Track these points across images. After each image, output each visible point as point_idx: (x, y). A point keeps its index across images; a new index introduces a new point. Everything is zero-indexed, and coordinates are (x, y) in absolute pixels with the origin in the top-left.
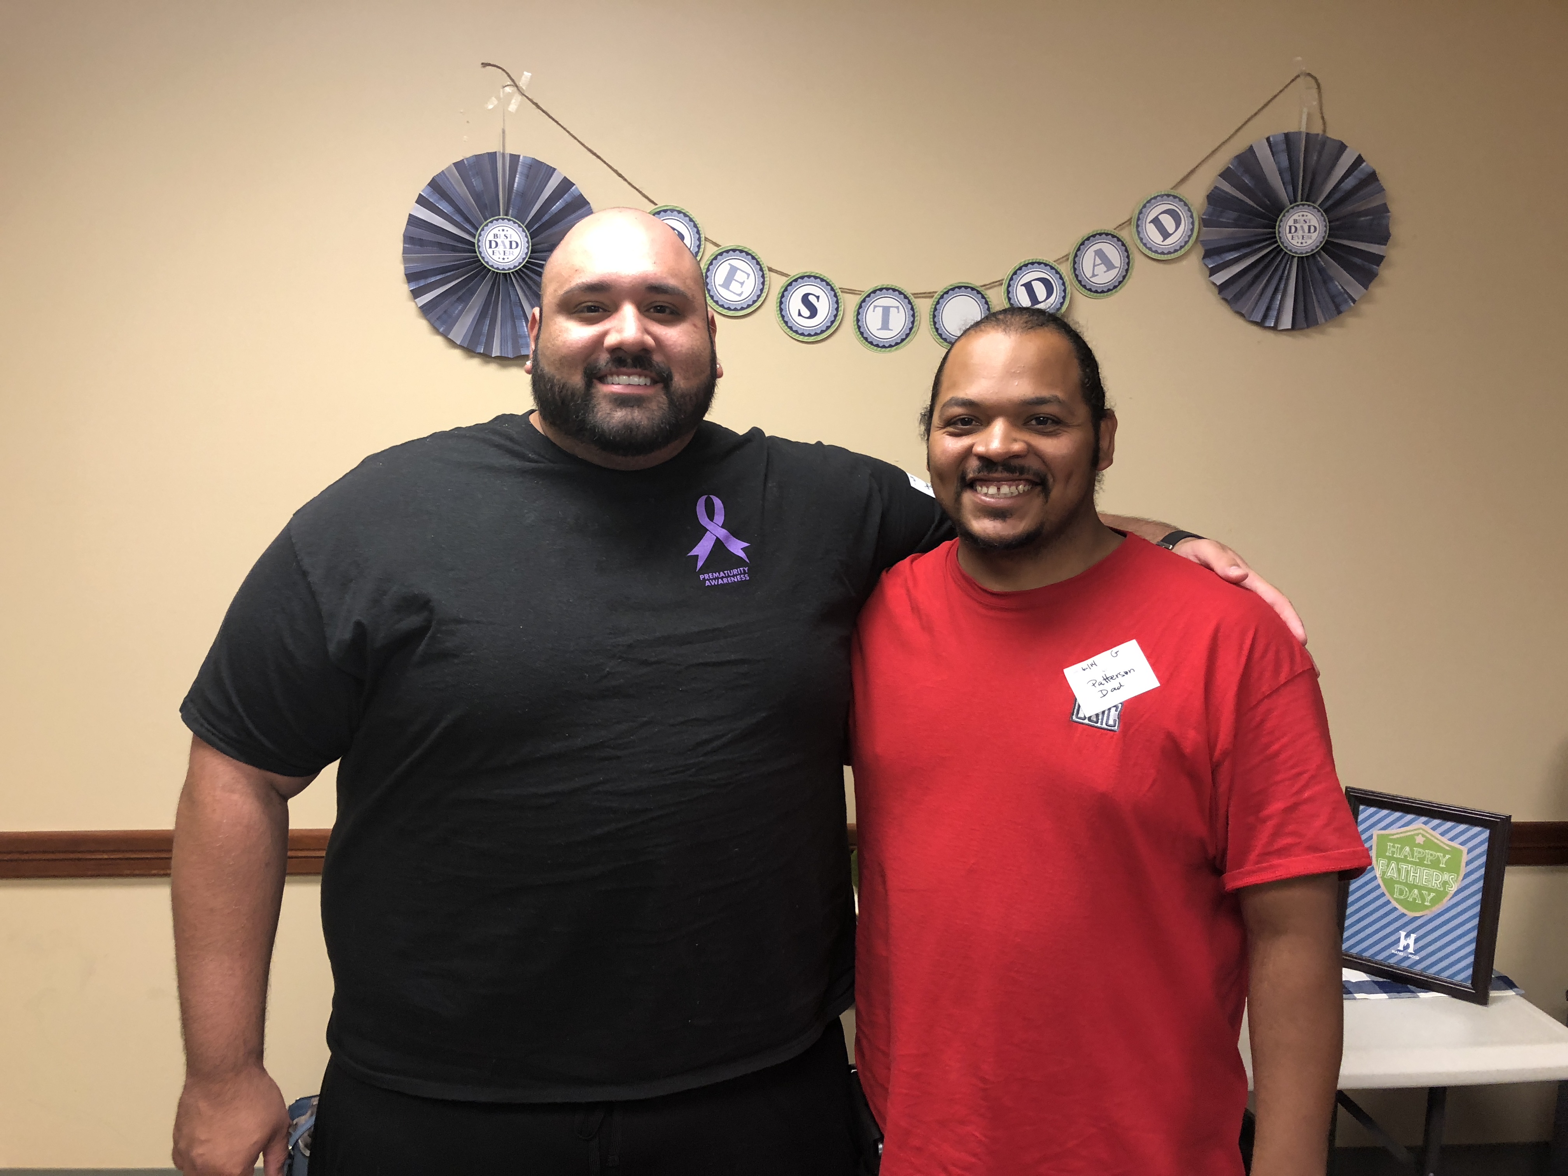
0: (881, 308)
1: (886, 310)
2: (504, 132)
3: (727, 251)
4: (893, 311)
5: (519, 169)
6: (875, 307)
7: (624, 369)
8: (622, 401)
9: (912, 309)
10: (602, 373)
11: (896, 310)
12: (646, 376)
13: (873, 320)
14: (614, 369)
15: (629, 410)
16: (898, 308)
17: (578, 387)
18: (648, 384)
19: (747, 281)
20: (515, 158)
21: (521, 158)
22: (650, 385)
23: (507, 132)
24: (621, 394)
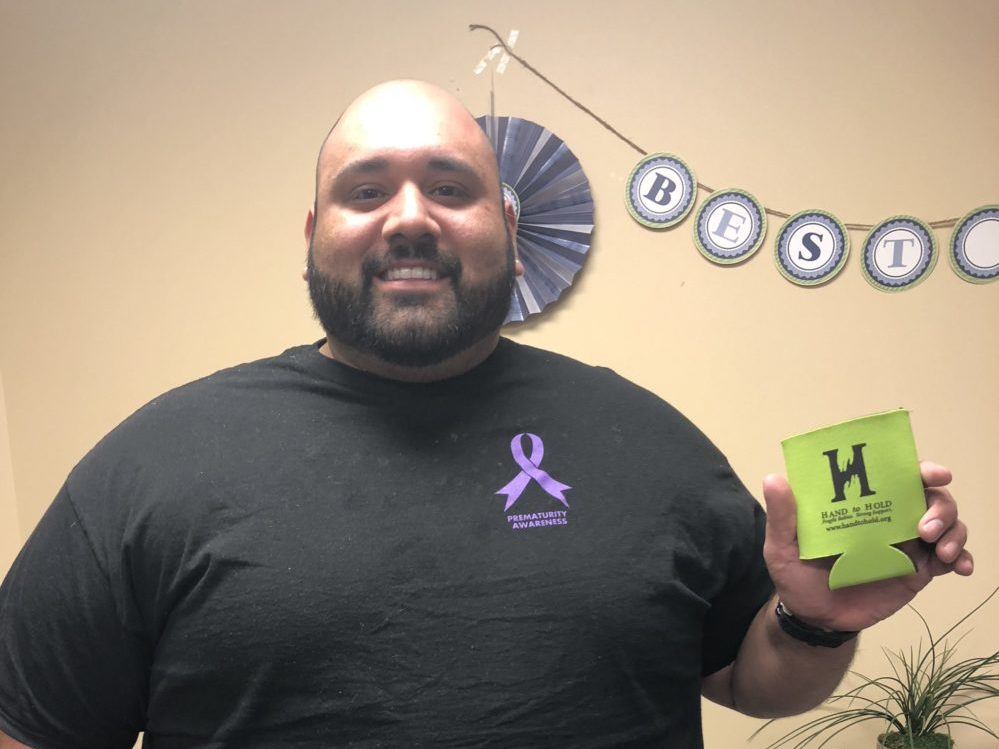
0: (893, 243)
1: (899, 245)
2: (492, 95)
3: (721, 196)
4: (906, 246)
5: (508, 131)
6: (886, 242)
7: (405, 261)
8: (404, 300)
9: (930, 241)
10: (382, 267)
11: (910, 243)
12: (431, 269)
13: (883, 257)
14: (394, 261)
15: (411, 308)
16: (912, 241)
17: (355, 285)
18: (434, 277)
19: (742, 226)
20: (504, 121)
21: (510, 120)
22: (437, 280)
23: (496, 94)
24: (401, 291)
